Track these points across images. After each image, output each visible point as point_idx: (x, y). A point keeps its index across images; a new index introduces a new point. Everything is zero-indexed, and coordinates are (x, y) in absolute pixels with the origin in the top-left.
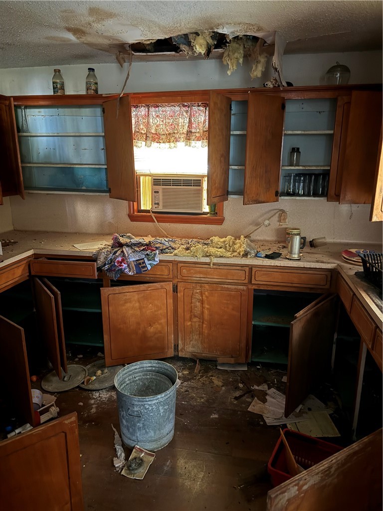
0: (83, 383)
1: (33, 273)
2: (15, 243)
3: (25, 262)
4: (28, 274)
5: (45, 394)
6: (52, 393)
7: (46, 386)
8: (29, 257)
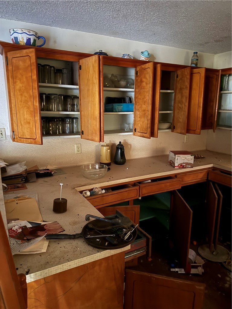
0: (225, 262)
1: (209, 179)
2: (203, 158)
3: (206, 171)
4: (206, 178)
5: (198, 256)
6: (203, 258)
7: (200, 251)
8: (209, 168)
